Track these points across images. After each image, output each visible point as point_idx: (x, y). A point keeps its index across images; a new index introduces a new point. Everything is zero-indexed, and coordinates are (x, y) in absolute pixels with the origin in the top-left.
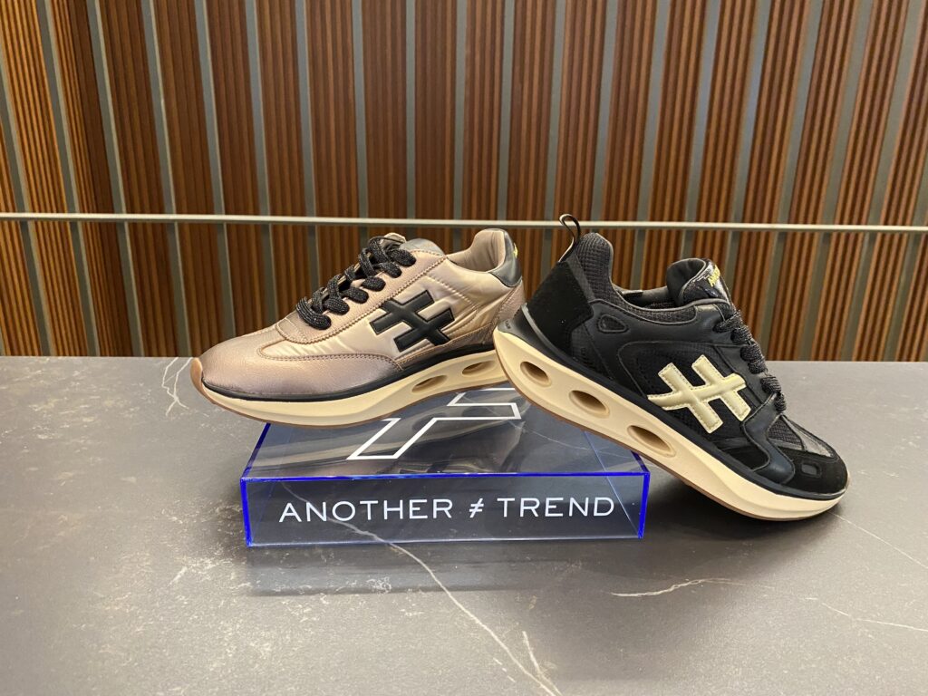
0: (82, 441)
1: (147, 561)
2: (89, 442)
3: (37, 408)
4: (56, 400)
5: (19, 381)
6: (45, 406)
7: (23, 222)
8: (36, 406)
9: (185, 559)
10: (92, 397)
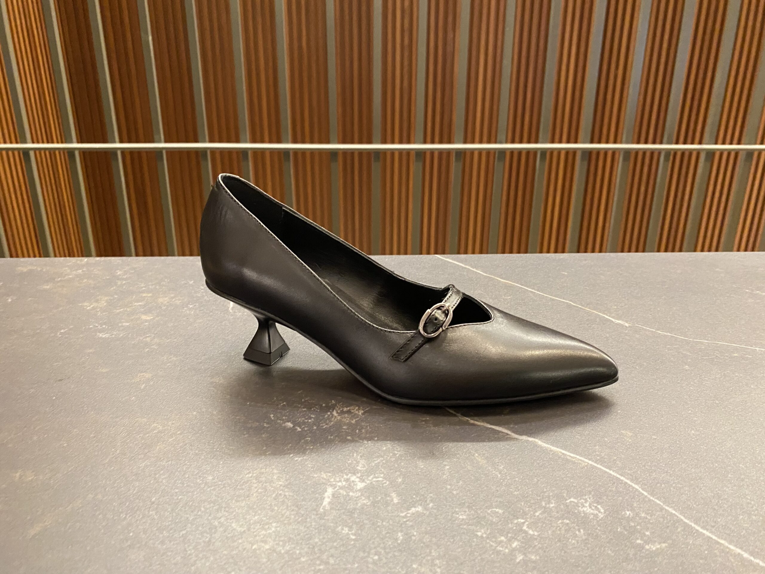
0: (148, 339)
1: (279, 479)
2: (156, 340)
3: (88, 306)
4: (106, 298)
5: (61, 281)
6: (95, 305)
7: (26, 152)
8: (85, 304)
9: (324, 476)
10: (144, 295)
